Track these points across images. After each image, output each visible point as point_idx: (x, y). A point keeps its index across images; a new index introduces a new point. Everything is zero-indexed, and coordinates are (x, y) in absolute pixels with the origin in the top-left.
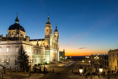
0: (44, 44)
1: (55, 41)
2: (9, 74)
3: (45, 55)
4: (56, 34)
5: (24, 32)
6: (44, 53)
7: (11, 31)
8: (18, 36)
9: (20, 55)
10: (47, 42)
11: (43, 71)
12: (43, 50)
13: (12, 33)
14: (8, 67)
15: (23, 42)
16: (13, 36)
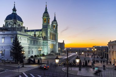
0: (41, 35)
1: (53, 32)
2: (3, 65)
3: (43, 46)
4: (54, 24)
5: (21, 22)
6: (42, 44)
7: (8, 21)
8: (15, 27)
9: (13, 46)
10: (45, 32)
11: (37, 62)
12: (40, 41)
13: (9, 23)
14: (3, 58)
15: (19, 32)
16: (10, 26)
